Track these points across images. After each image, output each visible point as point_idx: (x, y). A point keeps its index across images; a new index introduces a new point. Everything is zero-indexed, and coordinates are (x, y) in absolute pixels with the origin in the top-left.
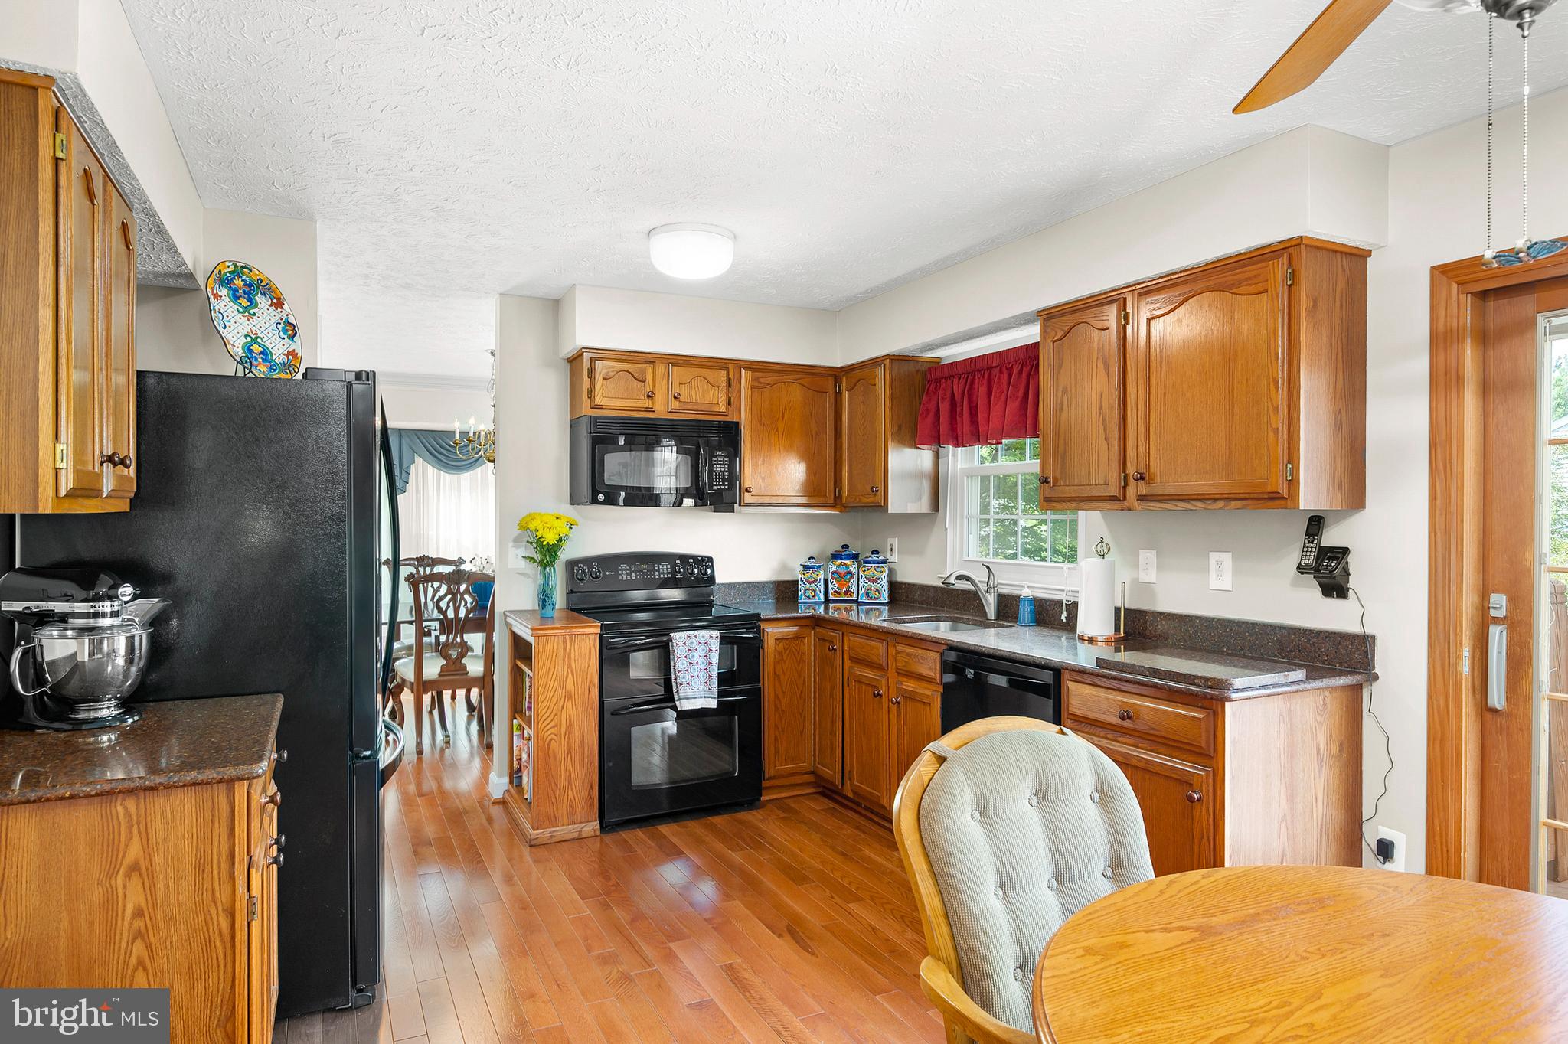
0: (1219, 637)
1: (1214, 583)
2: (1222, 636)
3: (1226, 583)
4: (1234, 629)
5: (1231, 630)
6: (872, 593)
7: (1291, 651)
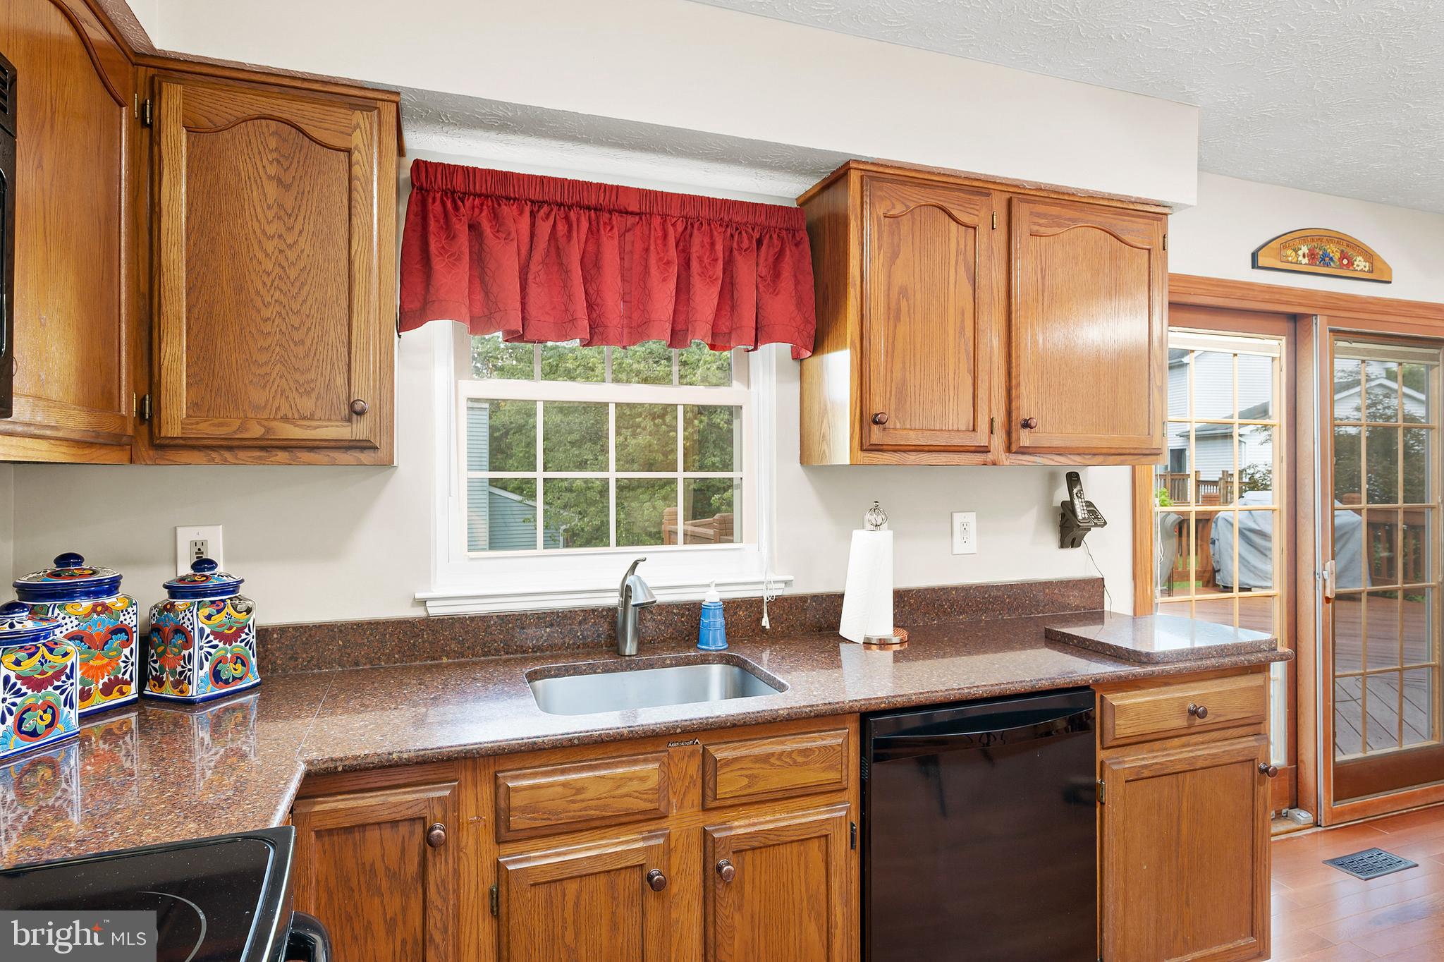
0: (977, 606)
1: (959, 547)
2: (981, 603)
3: (972, 546)
4: (992, 594)
5: (990, 595)
6: (228, 671)
7: (1045, 605)
